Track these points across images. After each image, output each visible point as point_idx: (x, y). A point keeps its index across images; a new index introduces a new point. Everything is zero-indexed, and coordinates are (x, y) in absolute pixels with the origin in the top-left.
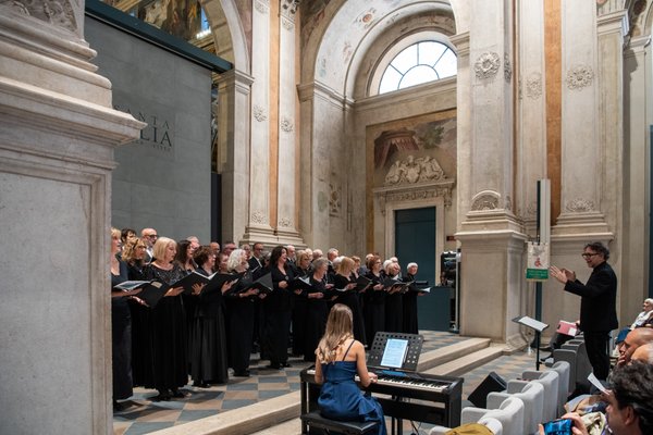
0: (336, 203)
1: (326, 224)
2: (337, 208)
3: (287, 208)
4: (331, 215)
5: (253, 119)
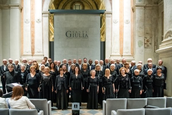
0: (149, 43)
1: (143, 51)
2: (149, 45)
3: (127, 48)
4: (145, 48)
5: (113, 23)
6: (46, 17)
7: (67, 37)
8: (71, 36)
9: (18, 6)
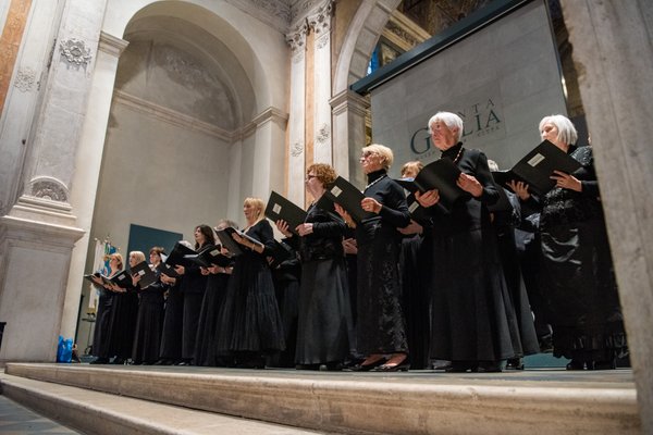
6: (341, 112)
7: (418, 156)
8: (429, 147)
9: (270, 114)
